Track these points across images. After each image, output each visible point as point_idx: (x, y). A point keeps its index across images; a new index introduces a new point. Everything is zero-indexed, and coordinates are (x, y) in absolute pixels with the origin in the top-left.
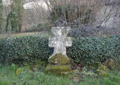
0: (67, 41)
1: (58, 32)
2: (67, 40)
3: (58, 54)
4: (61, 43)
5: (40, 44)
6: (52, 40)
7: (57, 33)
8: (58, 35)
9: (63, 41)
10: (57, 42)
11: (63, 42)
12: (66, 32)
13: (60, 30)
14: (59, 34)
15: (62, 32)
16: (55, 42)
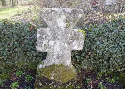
0: (75, 41)
1: (58, 21)
2: (77, 39)
3: (57, 66)
4: (62, 44)
5: (20, 37)
6: (43, 39)
7: (56, 24)
8: (59, 28)
9: (68, 40)
10: (55, 43)
11: (68, 43)
12: (74, 21)
13: (63, 17)
14: (59, 25)
15: (66, 21)
16: (52, 43)
